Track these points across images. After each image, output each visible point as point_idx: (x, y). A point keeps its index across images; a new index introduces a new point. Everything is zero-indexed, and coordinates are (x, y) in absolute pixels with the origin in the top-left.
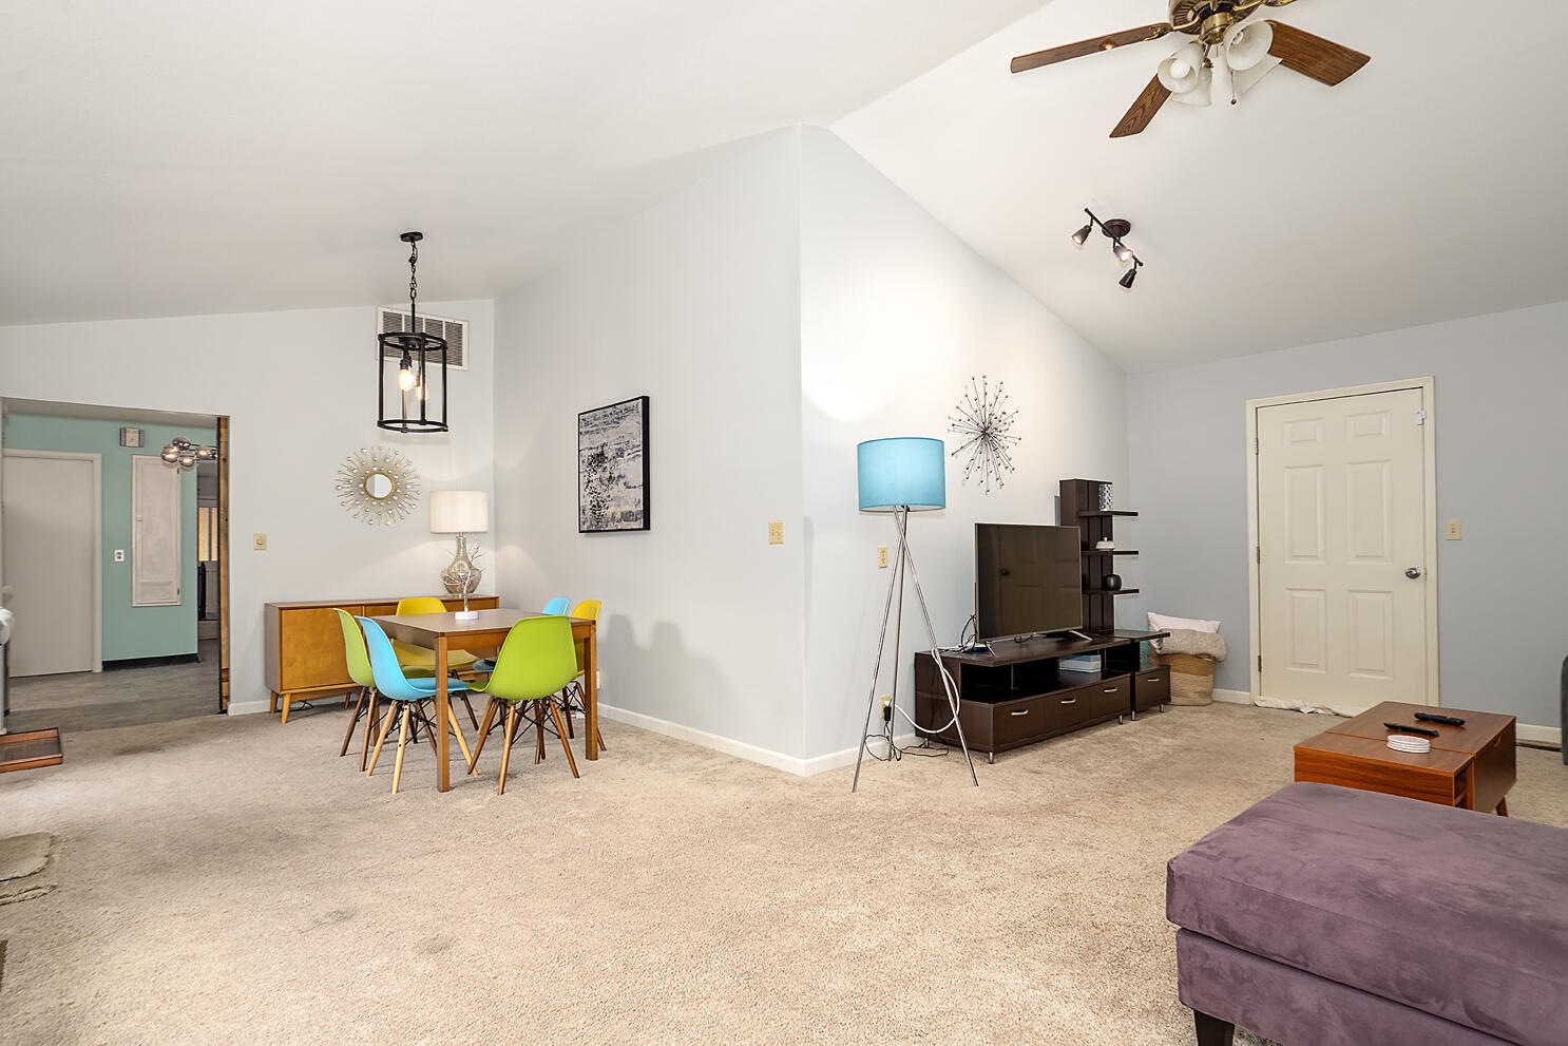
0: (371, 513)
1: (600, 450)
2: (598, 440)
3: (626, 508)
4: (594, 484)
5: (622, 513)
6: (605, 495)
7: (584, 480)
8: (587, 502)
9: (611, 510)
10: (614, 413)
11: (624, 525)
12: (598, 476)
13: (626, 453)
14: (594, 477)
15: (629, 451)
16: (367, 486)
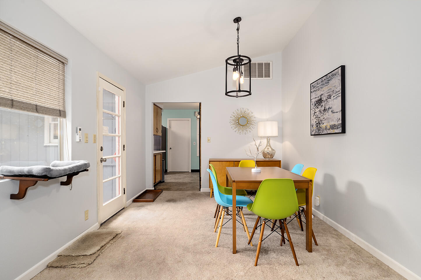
0: (240, 130)
1: (320, 97)
2: (319, 93)
3: (332, 123)
4: (317, 114)
5: (330, 126)
6: (322, 118)
7: (313, 112)
8: (314, 122)
9: (325, 125)
10: (327, 78)
11: (332, 131)
12: (319, 109)
13: (332, 96)
14: (317, 110)
15: (334, 95)
16: (239, 121)
